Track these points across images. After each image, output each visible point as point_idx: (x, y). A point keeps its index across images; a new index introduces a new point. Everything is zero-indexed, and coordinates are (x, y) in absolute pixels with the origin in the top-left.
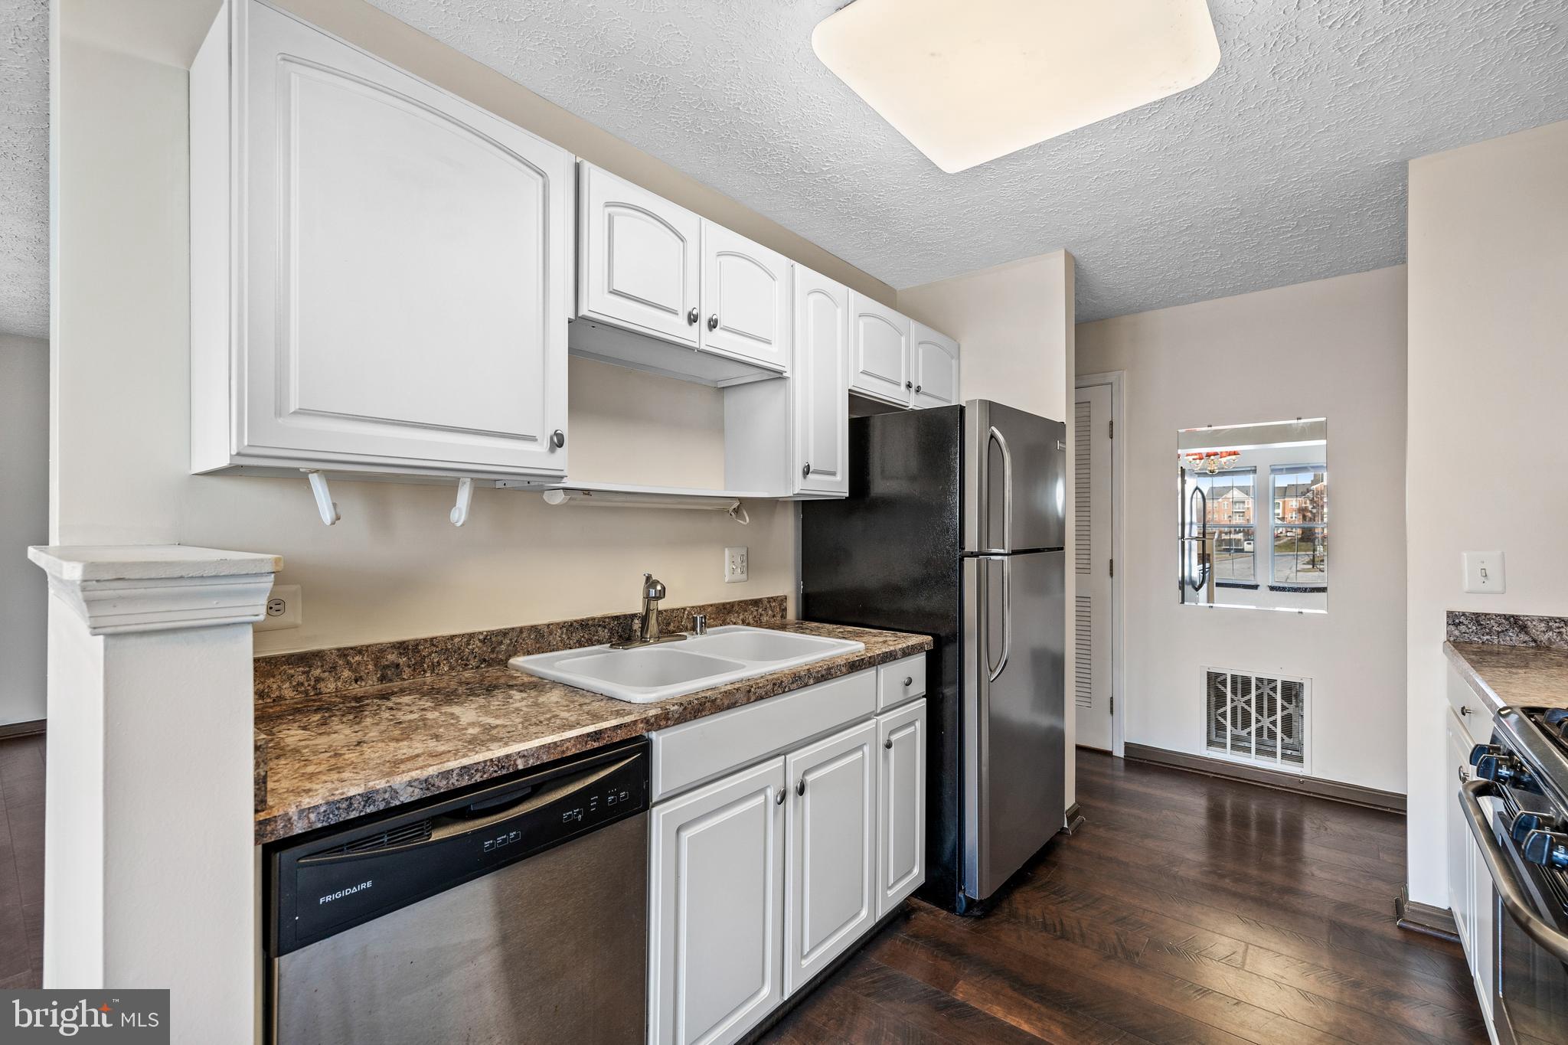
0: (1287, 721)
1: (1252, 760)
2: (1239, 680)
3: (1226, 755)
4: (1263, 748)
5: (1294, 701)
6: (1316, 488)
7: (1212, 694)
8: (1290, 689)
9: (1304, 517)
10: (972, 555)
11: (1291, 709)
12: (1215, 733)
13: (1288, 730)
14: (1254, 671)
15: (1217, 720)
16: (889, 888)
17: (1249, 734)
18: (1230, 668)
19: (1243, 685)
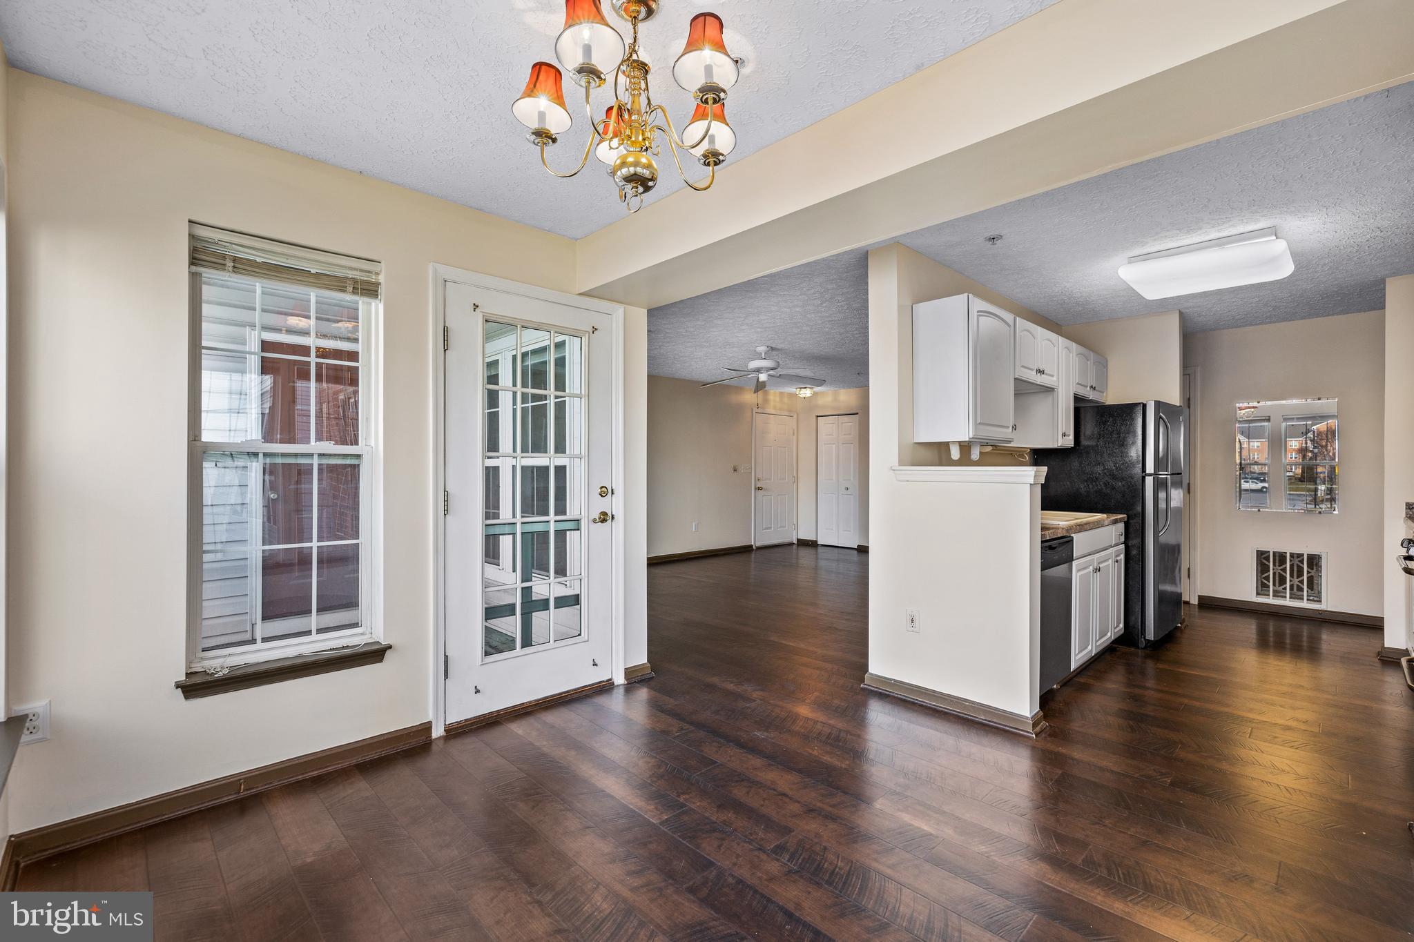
0: (1310, 579)
1: (1288, 602)
2: (1277, 554)
3: (1271, 600)
4: (1293, 596)
5: (1315, 568)
6: (1317, 429)
7: (1259, 565)
8: (1313, 559)
9: (1304, 457)
10: (1150, 475)
11: (1313, 573)
12: (1262, 588)
13: (1311, 585)
14: (1288, 548)
15: (1262, 582)
16: (1115, 628)
17: (1285, 589)
18: (1272, 546)
19: (1281, 558)
